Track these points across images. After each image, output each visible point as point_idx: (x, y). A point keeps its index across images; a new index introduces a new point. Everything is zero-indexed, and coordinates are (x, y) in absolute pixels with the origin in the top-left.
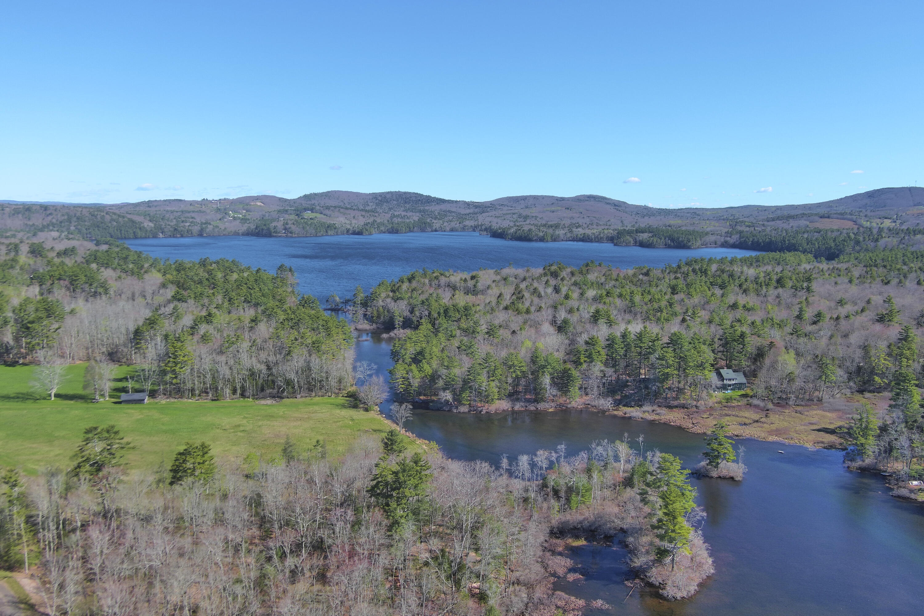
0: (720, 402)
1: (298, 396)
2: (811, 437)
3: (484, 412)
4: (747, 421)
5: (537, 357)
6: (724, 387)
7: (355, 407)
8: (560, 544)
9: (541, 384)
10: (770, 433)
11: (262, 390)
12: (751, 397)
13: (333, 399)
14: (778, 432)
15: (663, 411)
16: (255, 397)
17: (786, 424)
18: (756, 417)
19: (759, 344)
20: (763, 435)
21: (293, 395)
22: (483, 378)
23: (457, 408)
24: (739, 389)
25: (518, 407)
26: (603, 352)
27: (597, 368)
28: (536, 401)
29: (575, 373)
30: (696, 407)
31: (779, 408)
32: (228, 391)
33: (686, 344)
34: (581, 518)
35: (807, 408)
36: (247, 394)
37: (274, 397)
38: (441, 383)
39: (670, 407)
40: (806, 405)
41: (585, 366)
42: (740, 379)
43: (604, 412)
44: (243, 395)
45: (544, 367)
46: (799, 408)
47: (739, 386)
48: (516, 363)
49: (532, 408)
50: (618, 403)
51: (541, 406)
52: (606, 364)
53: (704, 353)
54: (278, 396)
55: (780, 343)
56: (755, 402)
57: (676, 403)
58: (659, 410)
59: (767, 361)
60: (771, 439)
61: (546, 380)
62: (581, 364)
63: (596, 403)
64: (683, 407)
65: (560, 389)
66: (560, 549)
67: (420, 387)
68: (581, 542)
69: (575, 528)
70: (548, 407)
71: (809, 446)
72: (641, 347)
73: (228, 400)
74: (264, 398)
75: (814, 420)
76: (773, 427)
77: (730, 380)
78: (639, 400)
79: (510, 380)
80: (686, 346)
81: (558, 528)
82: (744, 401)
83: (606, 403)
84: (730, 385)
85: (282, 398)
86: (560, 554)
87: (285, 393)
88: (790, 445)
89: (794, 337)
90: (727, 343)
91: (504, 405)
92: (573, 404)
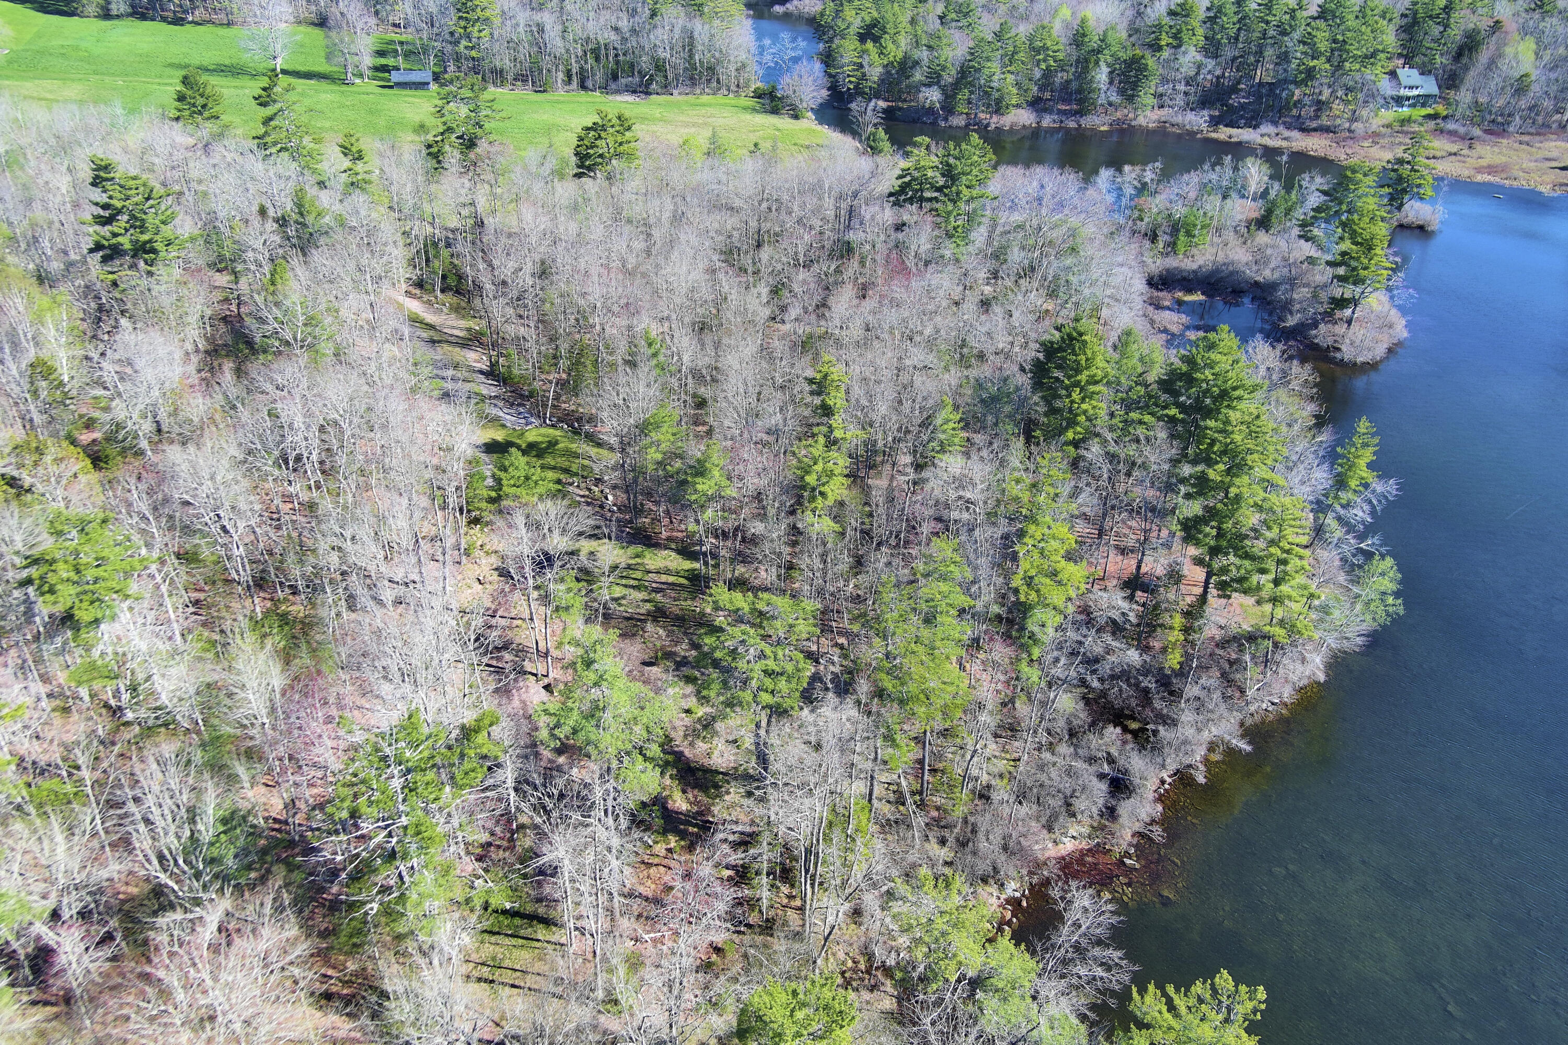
0: (1388, 126)
1: (675, 92)
2: (1547, 178)
3: (992, 127)
4: (1438, 154)
5: (1084, 35)
6: (1399, 101)
7: (775, 111)
8: (1166, 298)
9: (1091, 81)
10: (1479, 170)
11: (615, 77)
12: (1445, 118)
13: (731, 99)
14: (1491, 169)
15: (1295, 134)
16: (604, 88)
17: (1504, 159)
18: (1454, 148)
19: (1472, 26)
20: (1466, 173)
21: (666, 88)
22: (994, 67)
23: (946, 119)
24: (1423, 105)
25: (1047, 121)
26: (1200, 31)
27: (1190, 56)
28: (1081, 113)
29: (1150, 62)
30: (1350, 131)
31: (1493, 138)
32: (561, 75)
33: (1351, 17)
34: (1194, 266)
35: (1538, 138)
36: (589, 84)
37: (634, 92)
38: (918, 76)
39: (1304, 130)
40: (1538, 134)
41: (1166, 54)
42: (1430, 86)
43: (1192, 134)
44: (583, 87)
45: (1099, 51)
46: (1526, 138)
47: (1423, 100)
48: (1049, 44)
49: (1072, 124)
50: (1215, 122)
51: (1088, 121)
52: (1205, 51)
53: (1382, 32)
54: (643, 89)
55: (1511, 25)
56: (1451, 126)
57: (1314, 124)
58: (1287, 133)
59: (1483, 57)
60: (1480, 178)
61: (1101, 75)
62: (1160, 48)
63: (1179, 119)
64: (1327, 130)
65: (1121, 92)
66: (1167, 303)
67: (882, 81)
68: (1198, 297)
69: (1184, 279)
70: (1098, 122)
71: (1545, 189)
72: (1267, 23)
73: (560, 94)
74: (618, 92)
75: (1554, 154)
76: (1483, 162)
77: (1411, 88)
78: (1252, 118)
79: (1037, 74)
80: (1351, 22)
81: (1160, 276)
82: (1431, 124)
83: (1198, 121)
84: (1408, 98)
85: (648, 93)
86: (1168, 308)
87: (654, 86)
88: (1511, 188)
89: (1537, 16)
90: (1415, 22)
91: (1023, 117)
92: (1141, 121)
